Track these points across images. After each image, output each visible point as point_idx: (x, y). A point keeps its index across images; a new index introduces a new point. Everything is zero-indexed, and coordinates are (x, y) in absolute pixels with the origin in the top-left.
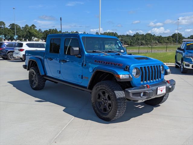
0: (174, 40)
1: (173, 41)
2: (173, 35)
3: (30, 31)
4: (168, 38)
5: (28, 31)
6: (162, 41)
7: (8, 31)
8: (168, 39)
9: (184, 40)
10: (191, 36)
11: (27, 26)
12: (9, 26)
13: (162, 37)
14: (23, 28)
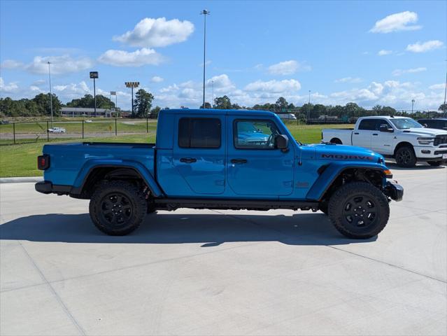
0: (42, 108)
1: (40, 110)
2: (37, 96)
4: (27, 104)
6: (13, 111)
8: (26, 107)
9: (64, 109)
10: (73, 100)
13: (13, 102)
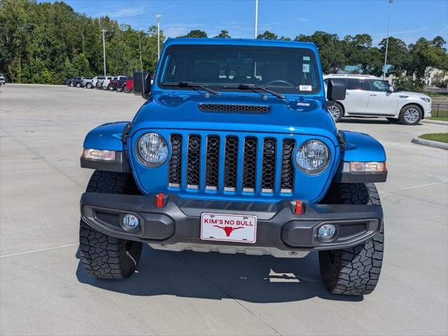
3: (423, 52)
5: (418, 54)
7: (373, 54)
11: (422, 40)
12: (380, 44)
14: (411, 45)
